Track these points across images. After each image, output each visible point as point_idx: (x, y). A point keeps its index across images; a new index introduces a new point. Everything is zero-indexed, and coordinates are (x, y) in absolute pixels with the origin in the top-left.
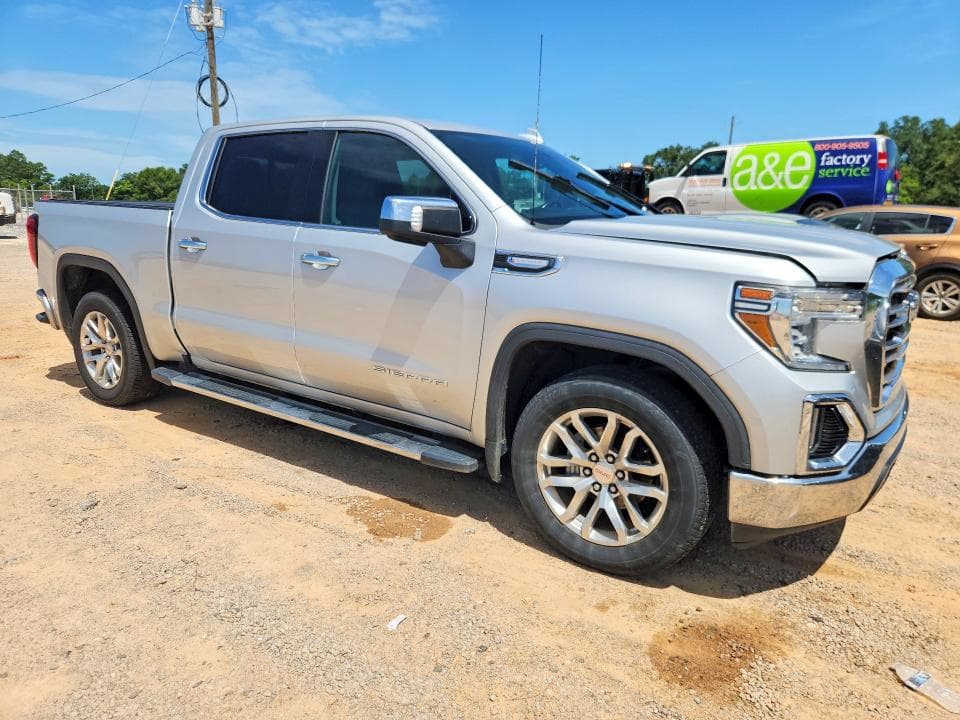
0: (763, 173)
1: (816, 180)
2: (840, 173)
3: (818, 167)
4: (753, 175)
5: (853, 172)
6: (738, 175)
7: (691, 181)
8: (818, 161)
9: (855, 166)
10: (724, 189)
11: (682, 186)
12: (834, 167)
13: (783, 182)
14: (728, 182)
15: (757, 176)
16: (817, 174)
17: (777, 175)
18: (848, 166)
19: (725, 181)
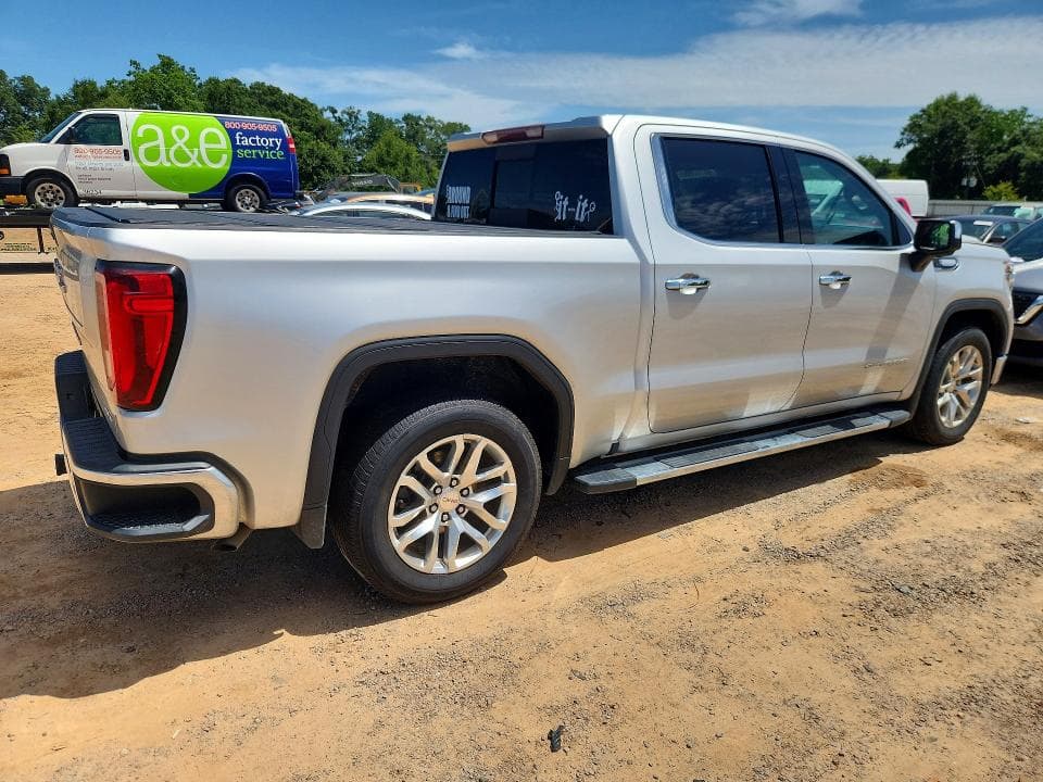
0: (174, 148)
1: (235, 160)
2: (257, 154)
3: (235, 147)
4: (162, 149)
5: (269, 155)
6: (142, 148)
7: (77, 151)
8: (233, 140)
9: (271, 149)
10: (126, 164)
11: (65, 155)
12: (250, 147)
13: (200, 159)
14: (132, 155)
15: (167, 152)
16: (235, 155)
17: (192, 152)
18: (262, 148)
19: (126, 153)
